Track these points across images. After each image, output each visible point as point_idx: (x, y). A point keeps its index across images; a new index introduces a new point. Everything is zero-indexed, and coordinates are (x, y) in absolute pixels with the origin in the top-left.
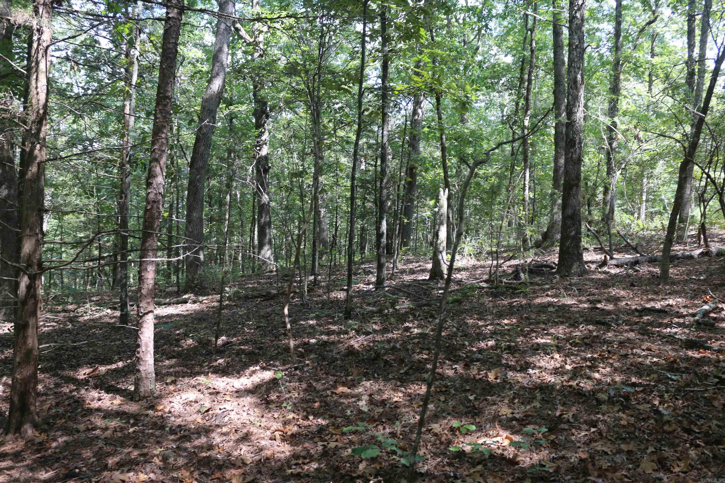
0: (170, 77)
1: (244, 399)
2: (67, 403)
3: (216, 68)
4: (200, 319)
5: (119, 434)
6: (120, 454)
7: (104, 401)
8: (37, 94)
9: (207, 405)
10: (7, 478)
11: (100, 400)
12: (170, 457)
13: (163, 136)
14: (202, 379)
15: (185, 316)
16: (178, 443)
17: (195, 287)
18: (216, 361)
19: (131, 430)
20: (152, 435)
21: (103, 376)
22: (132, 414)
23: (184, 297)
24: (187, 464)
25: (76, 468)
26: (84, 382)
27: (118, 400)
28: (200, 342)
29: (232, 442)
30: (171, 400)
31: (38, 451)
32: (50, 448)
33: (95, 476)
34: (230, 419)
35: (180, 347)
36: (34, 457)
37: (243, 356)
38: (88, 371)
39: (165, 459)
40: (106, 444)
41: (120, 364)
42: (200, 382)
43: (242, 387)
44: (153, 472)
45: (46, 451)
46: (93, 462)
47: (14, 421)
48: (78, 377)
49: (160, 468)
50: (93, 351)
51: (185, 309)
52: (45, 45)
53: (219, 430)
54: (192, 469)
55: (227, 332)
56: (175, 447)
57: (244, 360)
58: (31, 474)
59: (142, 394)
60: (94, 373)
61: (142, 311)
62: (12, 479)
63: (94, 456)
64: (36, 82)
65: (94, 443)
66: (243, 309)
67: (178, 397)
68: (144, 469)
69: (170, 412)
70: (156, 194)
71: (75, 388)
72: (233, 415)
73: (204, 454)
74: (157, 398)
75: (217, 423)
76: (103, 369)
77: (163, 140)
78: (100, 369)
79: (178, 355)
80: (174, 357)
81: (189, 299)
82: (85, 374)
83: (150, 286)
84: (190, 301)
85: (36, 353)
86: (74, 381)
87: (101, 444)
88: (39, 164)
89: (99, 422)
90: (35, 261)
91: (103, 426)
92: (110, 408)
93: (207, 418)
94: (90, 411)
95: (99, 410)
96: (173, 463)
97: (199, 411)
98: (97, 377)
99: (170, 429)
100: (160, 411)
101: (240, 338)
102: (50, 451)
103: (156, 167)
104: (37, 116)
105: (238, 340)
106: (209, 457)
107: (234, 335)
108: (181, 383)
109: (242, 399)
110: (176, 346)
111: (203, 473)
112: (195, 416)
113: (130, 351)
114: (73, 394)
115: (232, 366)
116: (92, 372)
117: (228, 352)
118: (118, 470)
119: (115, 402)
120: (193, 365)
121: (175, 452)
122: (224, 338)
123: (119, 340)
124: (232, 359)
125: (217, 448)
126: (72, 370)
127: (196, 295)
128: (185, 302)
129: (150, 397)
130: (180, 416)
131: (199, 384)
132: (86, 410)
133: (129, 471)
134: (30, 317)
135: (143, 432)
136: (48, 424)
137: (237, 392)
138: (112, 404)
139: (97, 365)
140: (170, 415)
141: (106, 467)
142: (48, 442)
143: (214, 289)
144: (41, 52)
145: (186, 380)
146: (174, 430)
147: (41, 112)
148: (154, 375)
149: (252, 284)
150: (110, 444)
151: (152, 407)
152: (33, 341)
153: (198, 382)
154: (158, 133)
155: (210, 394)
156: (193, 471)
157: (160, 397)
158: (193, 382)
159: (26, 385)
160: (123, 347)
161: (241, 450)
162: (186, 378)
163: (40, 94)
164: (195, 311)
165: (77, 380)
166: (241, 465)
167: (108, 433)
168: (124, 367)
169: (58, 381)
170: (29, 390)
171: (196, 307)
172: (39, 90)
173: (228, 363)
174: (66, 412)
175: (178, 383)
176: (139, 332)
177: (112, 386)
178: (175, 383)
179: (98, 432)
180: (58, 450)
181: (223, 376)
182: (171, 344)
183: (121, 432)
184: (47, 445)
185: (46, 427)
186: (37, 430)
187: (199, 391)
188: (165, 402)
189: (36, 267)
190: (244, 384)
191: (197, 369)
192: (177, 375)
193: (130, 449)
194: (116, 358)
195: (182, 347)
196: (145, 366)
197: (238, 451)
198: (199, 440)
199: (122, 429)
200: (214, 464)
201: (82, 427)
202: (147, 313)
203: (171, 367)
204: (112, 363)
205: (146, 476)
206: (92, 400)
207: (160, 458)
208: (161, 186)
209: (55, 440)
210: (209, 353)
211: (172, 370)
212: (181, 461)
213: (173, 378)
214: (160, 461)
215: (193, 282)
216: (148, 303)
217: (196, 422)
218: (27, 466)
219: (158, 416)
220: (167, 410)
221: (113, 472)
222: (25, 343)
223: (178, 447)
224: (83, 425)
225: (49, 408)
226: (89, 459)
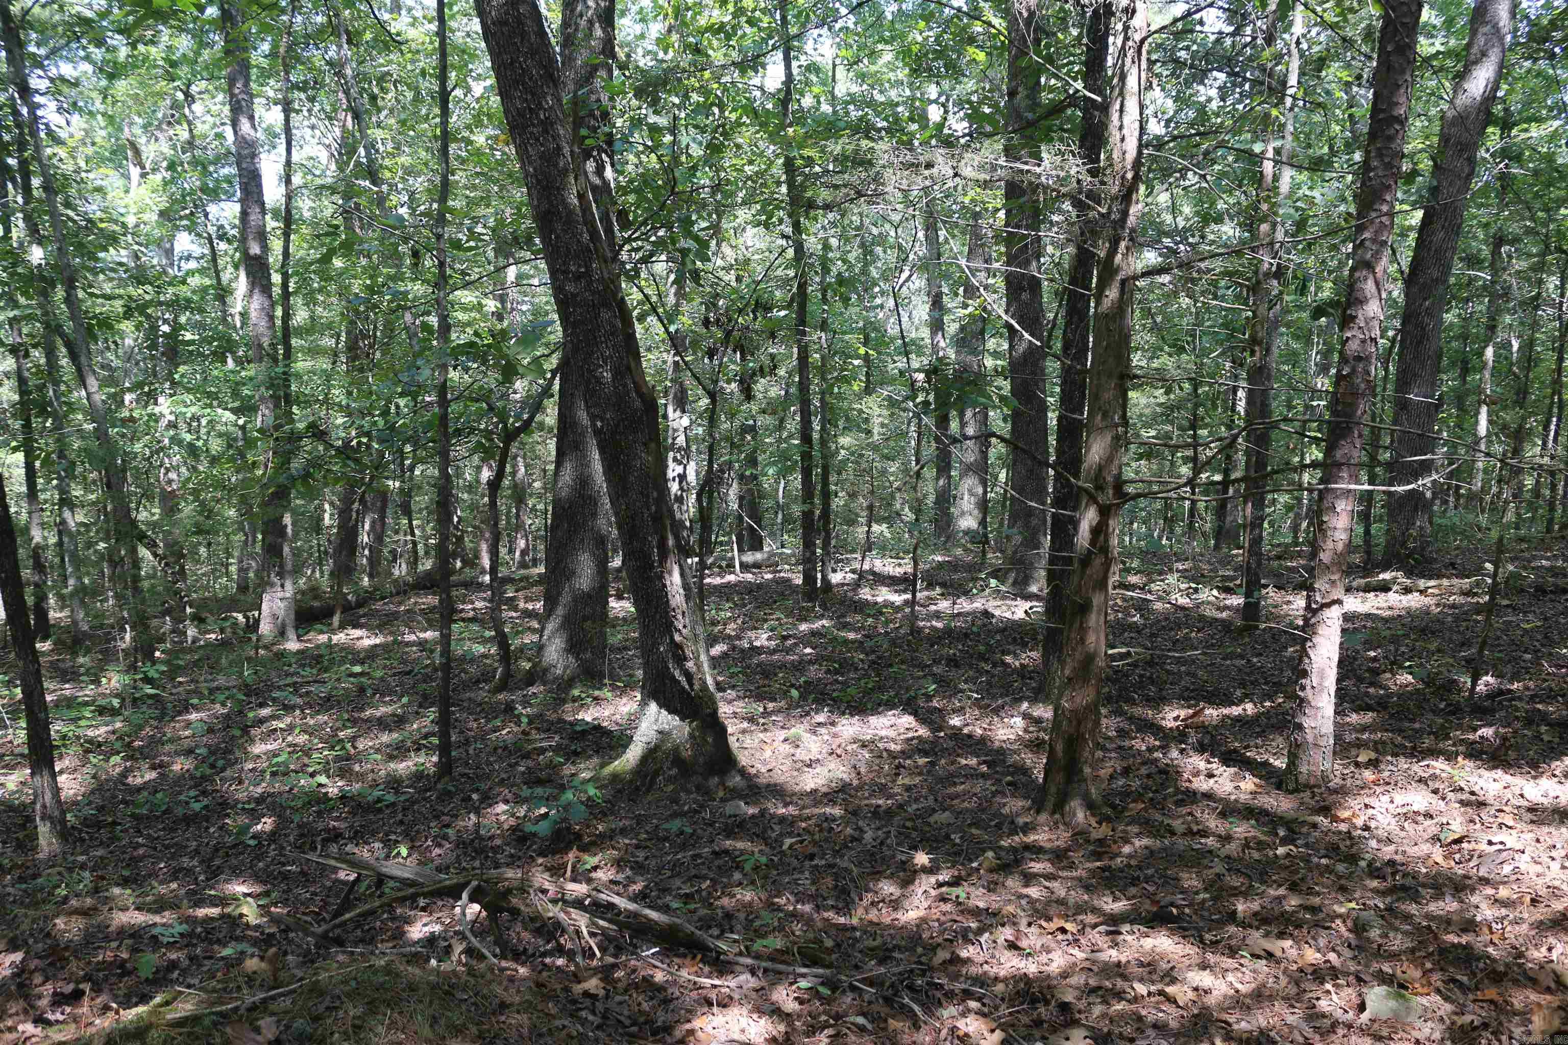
0: (1403, 72)
1: (1552, 829)
2: (1144, 771)
3: (1481, 40)
4: (1423, 631)
5: (1256, 855)
6: (1261, 895)
7: (1221, 780)
8: (1123, 140)
9: (1458, 827)
10: (1045, 893)
11: (1210, 775)
12: (1372, 927)
13: (1385, 208)
14: (1439, 765)
15: (1385, 620)
16: (1388, 900)
17: (1409, 556)
18: (1475, 730)
19: (1281, 851)
20: (1328, 869)
21: (1216, 727)
22: (1281, 818)
23: (1381, 576)
24: (1413, 951)
25: (1172, 904)
26: (1176, 734)
27: (1249, 783)
28: (1429, 681)
29: (1525, 927)
30: (1367, 800)
31: (1098, 856)
32: (1119, 854)
33: (1210, 930)
34: (1516, 870)
35: (1381, 687)
36: (1089, 865)
37: (1543, 728)
38: (1183, 713)
39: (1359, 928)
40: (1228, 870)
41: (1250, 708)
42: (1438, 772)
43: (1545, 801)
44: (1334, 950)
45: (1111, 859)
46: (1204, 900)
47: (1053, 789)
48: (1163, 723)
49: (1349, 946)
50: (1188, 674)
51: (1385, 605)
52: (1137, 37)
53: (1490, 891)
54: (1429, 965)
55: (1494, 666)
56: (1382, 906)
57: (1546, 738)
58: (1086, 897)
59: (1302, 779)
60: (1195, 720)
61: (1318, 599)
62: (1054, 897)
63: (1206, 889)
64: (1121, 117)
65: (1205, 862)
66: (1531, 617)
67: (1385, 799)
68: (1314, 938)
69: (1366, 828)
70: (1363, 341)
71: (1157, 743)
72: (1523, 862)
73: (1452, 938)
74: (1335, 791)
75: (1483, 872)
76: (1212, 713)
77: (1384, 219)
78: (1207, 712)
79: (1380, 705)
80: (1369, 708)
81: (1394, 580)
82: (1176, 719)
83: (1340, 547)
84: (1395, 588)
85: (1101, 663)
86: (1155, 729)
87: (1219, 867)
88: (1123, 282)
89: (1213, 823)
90: (1109, 479)
91: (1222, 831)
92: (1233, 797)
93: (1457, 856)
94: (1192, 797)
95: (1209, 796)
96: (1380, 941)
97: (1436, 839)
98: (1202, 728)
99: (1370, 865)
100: (1343, 821)
101: (1531, 684)
102: (1119, 860)
103: (1366, 279)
104: (1122, 184)
105: (1527, 688)
106: (1467, 947)
107: (1515, 677)
108: (1390, 767)
109: (1546, 829)
110: (1372, 684)
111: (1454, 981)
112: (1425, 848)
113: (1266, 683)
114: (1156, 755)
115: (1517, 748)
116: (1192, 716)
117: (1503, 713)
118: (1258, 929)
119: (1242, 785)
120: (1416, 731)
121: (1382, 917)
122: (1489, 678)
123: (1242, 657)
124: (1515, 732)
125: (1486, 930)
126: (1150, 708)
127: (1409, 574)
128: (1384, 588)
129: (1319, 787)
130: (1389, 841)
131: (1434, 777)
132: (1183, 793)
133: (1281, 935)
134: (1094, 589)
135: (1307, 860)
136: (1114, 807)
137: (1531, 810)
138: (1237, 788)
139: (1202, 704)
140: (1366, 834)
141: (1232, 917)
142: (1115, 842)
143: (1453, 565)
144: (1130, 53)
145: (1403, 763)
146: (1378, 869)
147: (1129, 175)
148: (1332, 741)
149: (1547, 559)
150: (1238, 870)
151: (1325, 810)
152: (1098, 638)
153: (1431, 771)
154: (1373, 203)
155: (1462, 803)
156: (1431, 971)
157: (1342, 791)
158: (1418, 769)
159: (1079, 723)
160: (1252, 673)
161: (1550, 949)
162: (1402, 760)
163: (1127, 139)
164: (1409, 611)
165: (1161, 729)
166: (1553, 985)
167: (1232, 848)
168: (1258, 716)
169: (1125, 725)
170: (1083, 735)
171: (1414, 601)
172: (1125, 131)
173: (1505, 739)
174: (1146, 788)
175: (1383, 767)
176: (1309, 644)
177: (1235, 751)
178: (1376, 767)
179: (1210, 841)
180: (1133, 862)
181: (1495, 767)
182: (1360, 680)
183: (1258, 850)
184: (1114, 847)
185: (1109, 811)
186: (1093, 815)
187: (1435, 792)
188: (1355, 803)
189: (1111, 492)
190: (1552, 794)
191: (1427, 742)
192: (1379, 747)
193: (1282, 891)
194: (1238, 693)
195: (1386, 688)
196: (1316, 718)
197: (1544, 950)
198: (1441, 903)
199: (1261, 846)
200: (1481, 965)
201: (1178, 825)
202: (1328, 605)
203: (1364, 729)
204: (1232, 703)
205: (1318, 955)
206: (1197, 774)
207: (1350, 923)
208: (1376, 323)
209: (1127, 841)
210: (1455, 710)
211: (1365, 736)
212: (1397, 942)
213: (1373, 755)
214: (1349, 930)
215: (1403, 544)
216: (1333, 583)
217: (1430, 862)
218: (1080, 879)
219: (1340, 832)
220: (1359, 822)
221: (1250, 931)
222: (1082, 641)
223: (1389, 909)
224: (1180, 821)
225: (1112, 777)
226: (1197, 893)
